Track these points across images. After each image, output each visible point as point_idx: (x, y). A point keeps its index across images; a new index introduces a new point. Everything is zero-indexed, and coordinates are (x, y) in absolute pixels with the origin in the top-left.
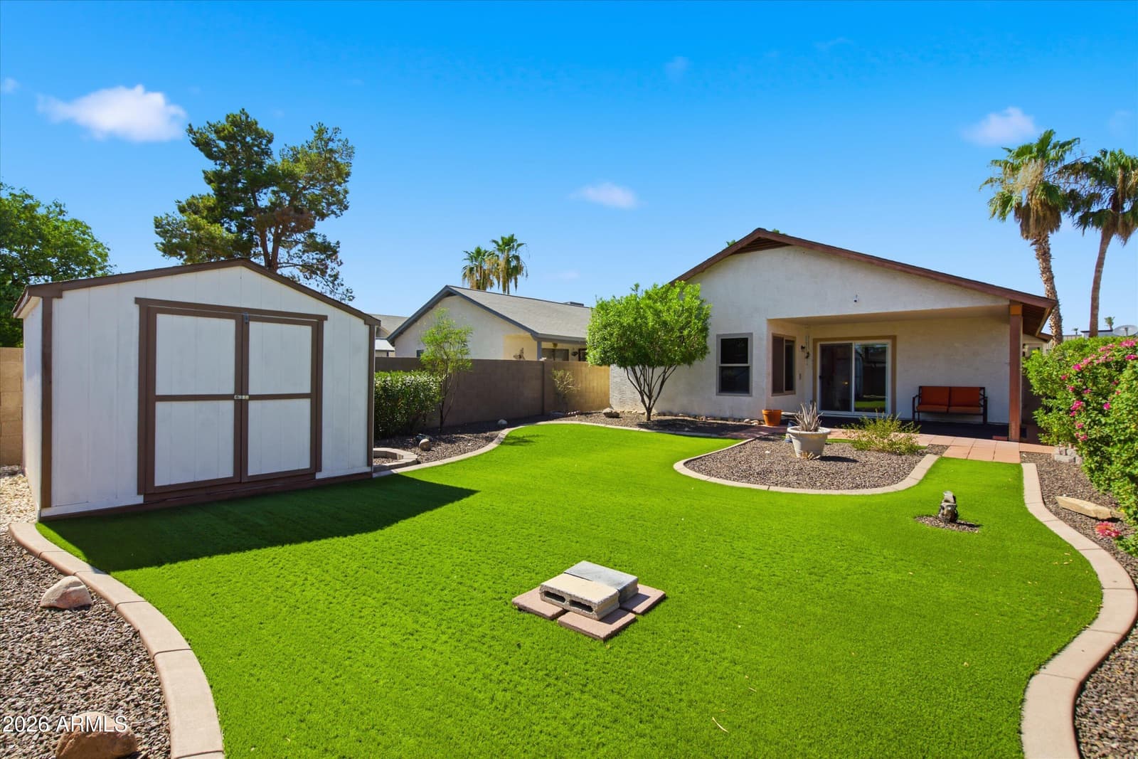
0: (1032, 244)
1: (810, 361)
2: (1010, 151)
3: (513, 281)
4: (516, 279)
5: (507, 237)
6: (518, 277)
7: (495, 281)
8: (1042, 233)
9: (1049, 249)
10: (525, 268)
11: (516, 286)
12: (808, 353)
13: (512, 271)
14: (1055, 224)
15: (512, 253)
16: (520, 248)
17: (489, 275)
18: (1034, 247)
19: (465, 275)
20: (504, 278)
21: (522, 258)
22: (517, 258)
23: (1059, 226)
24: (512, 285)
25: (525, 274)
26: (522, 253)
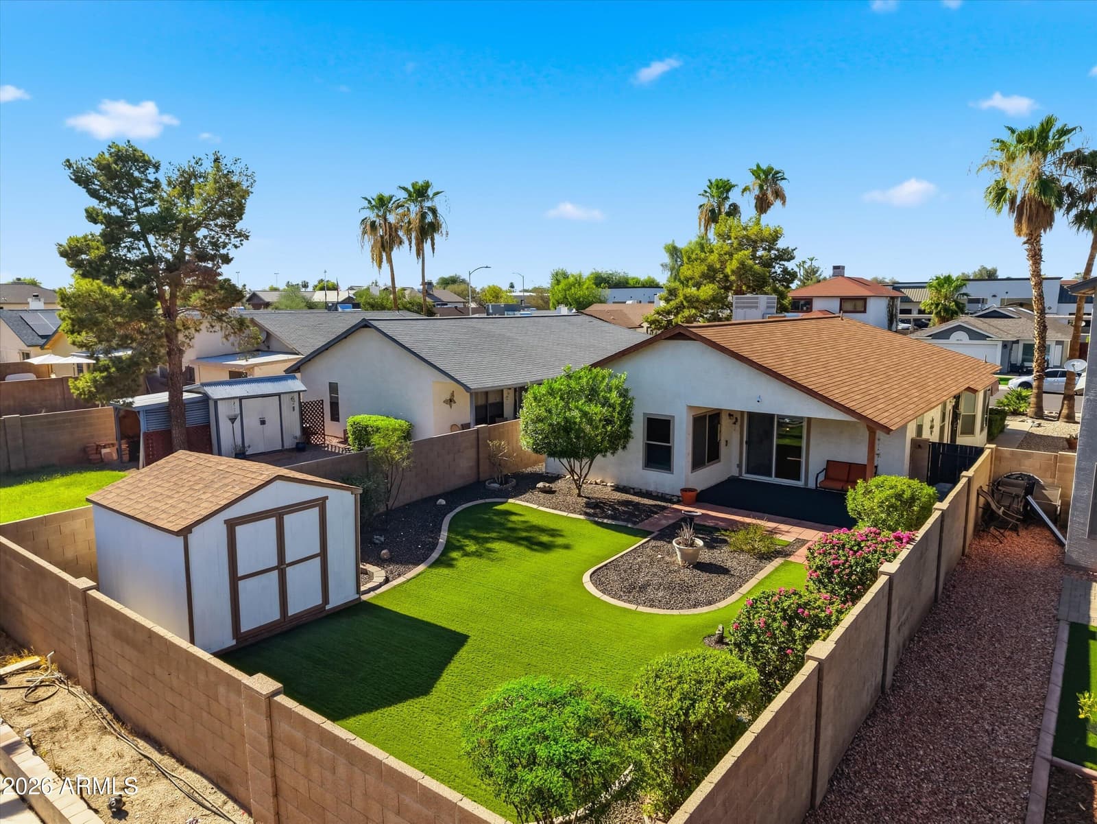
0: (1025, 243)
1: (738, 426)
2: (1013, 131)
3: (429, 241)
4: (433, 240)
5: (421, 183)
6: (436, 236)
7: (405, 238)
8: (1033, 233)
9: (1040, 250)
10: (443, 225)
11: (433, 249)
12: (736, 419)
13: (427, 229)
14: (1049, 222)
15: (428, 204)
16: (437, 199)
17: (396, 231)
18: (1026, 246)
19: (364, 233)
20: (417, 239)
21: (440, 211)
22: (434, 211)
23: (1051, 226)
24: (427, 246)
25: (444, 233)
26: (438, 203)
